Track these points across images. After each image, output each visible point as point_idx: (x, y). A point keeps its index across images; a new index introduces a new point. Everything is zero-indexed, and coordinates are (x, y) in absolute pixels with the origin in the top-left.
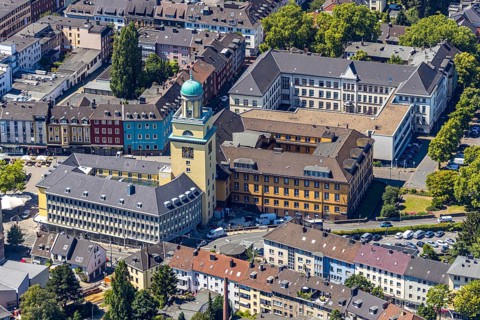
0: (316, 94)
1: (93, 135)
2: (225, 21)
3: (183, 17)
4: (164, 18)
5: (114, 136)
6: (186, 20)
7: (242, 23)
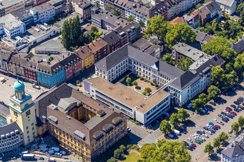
0: (142, 71)
1: (25, 73)
2: (140, 13)
3: (125, 6)
4: (117, 5)
5: (33, 76)
6: (125, 8)
7: (146, 16)
